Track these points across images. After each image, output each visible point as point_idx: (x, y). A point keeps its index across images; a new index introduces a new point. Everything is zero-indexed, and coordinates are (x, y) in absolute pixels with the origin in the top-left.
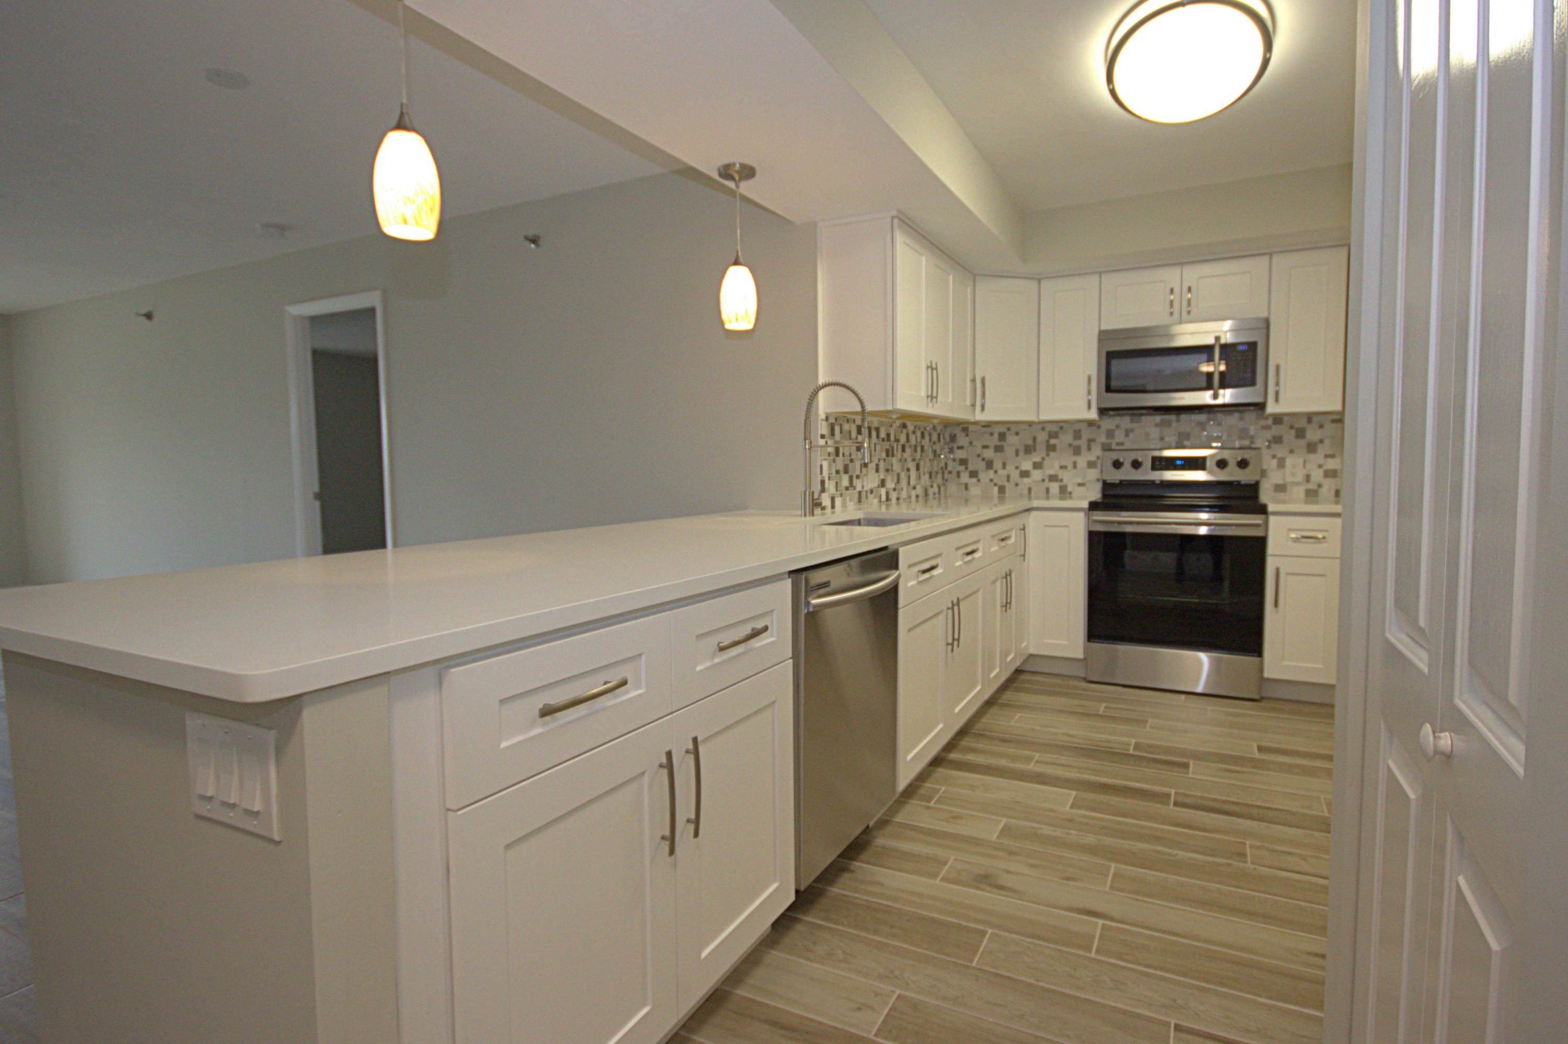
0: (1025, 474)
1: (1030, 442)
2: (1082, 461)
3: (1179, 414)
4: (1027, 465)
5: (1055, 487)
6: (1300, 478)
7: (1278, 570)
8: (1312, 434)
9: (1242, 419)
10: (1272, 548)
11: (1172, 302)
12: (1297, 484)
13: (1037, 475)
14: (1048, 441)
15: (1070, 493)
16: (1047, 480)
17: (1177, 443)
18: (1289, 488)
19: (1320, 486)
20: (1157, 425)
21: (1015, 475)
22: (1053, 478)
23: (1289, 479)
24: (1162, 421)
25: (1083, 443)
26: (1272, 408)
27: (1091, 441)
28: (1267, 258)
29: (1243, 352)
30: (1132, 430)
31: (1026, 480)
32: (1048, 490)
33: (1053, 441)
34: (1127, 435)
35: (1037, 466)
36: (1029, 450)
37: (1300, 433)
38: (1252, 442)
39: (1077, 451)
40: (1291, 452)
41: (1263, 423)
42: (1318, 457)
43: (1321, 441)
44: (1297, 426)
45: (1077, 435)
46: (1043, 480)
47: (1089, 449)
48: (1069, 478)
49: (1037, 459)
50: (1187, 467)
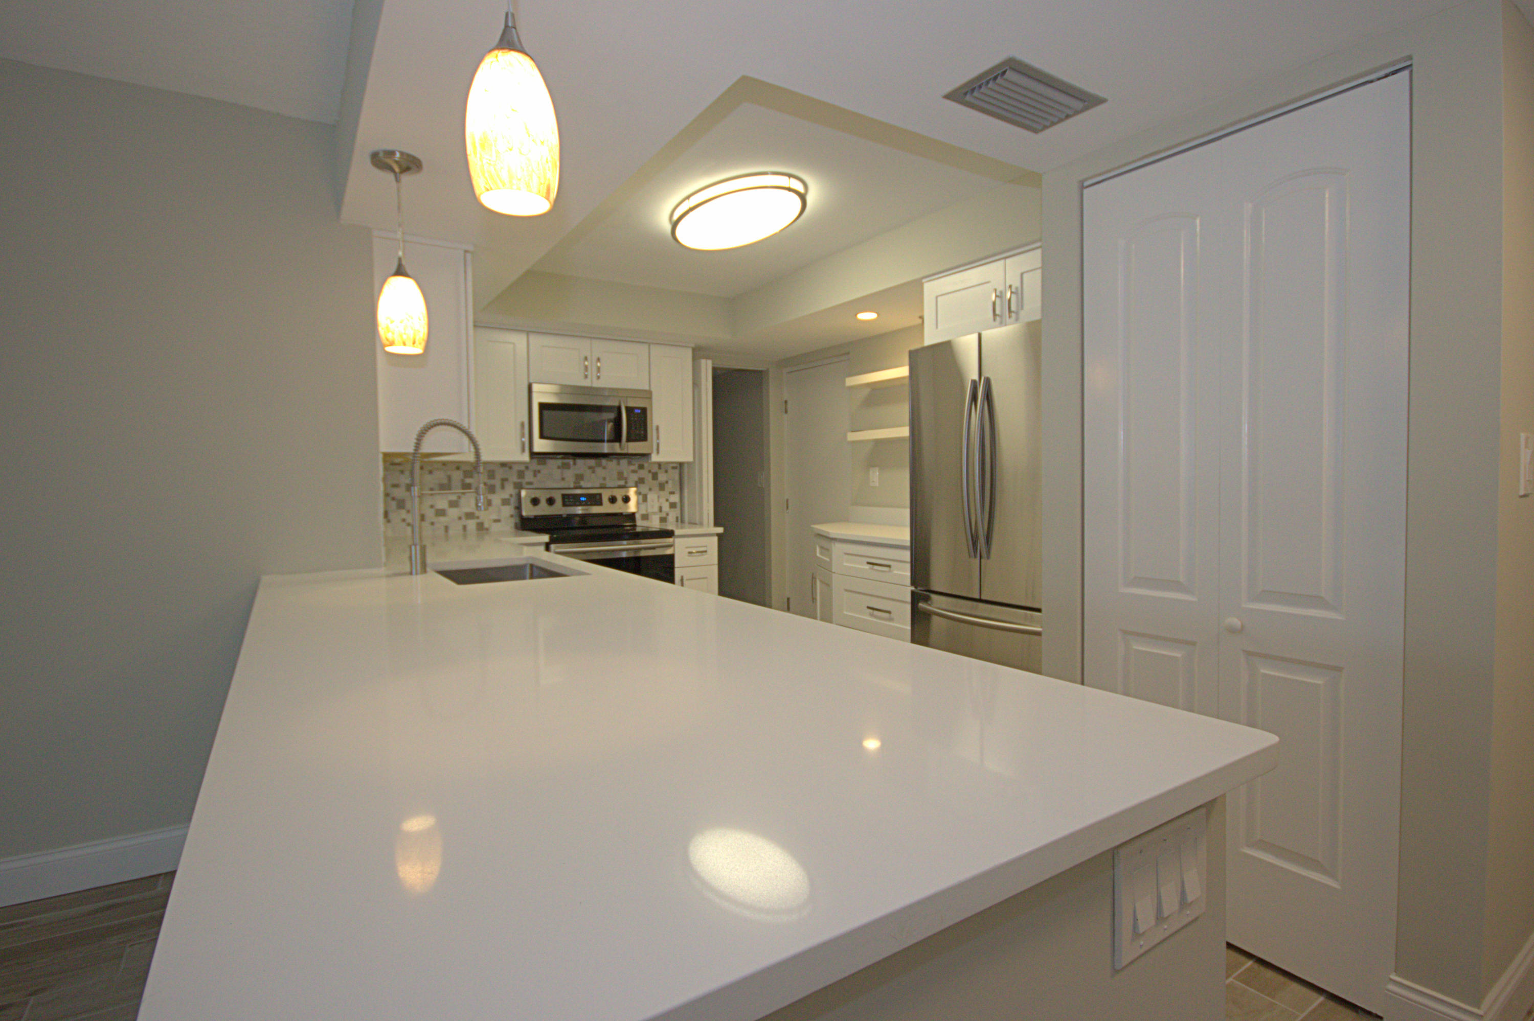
0: (441, 513)
1: (445, 481)
2: (496, 499)
3: (574, 459)
4: (442, 504)
5: (472, 524)
6: (656, 509)
7: (682, 577)
8: (662, 477)
9: (618, 464)
10: (677, 563)
11: (586, 367)
12: (654, 513)
13: (453, 513)
14: (463, 481)
15: (487, 529)
16: (464, 518)
17: (575, 483)
18: (650, 517)
19: (667, 514)
20: (559, 467)
21: (430, 514)
22: (470, 516)
23: (650, 510)
24: (563, 464)
25: (497, 482)
26: (655, 458)
27: (504, 480)
28: (646, 346)
29: (638, 414)
30: (539, 472)
31: (442, 519)
32: (465, 528)
33: (468, 481)
34: (535, 475)
35: (454, 504)
36: (445, 487)
37: (655, 476)
38: (626, 483)
39: (492, 489)
40: (650, 489)
41: (632, 468)
42: (665, 494)
43: (667, 482)
44: (653, 471)
45: (491, 475)
46: (460, 518)
47: (503, 487)
48: (486, 517)
49: (454, 498)
50: (589, 503)
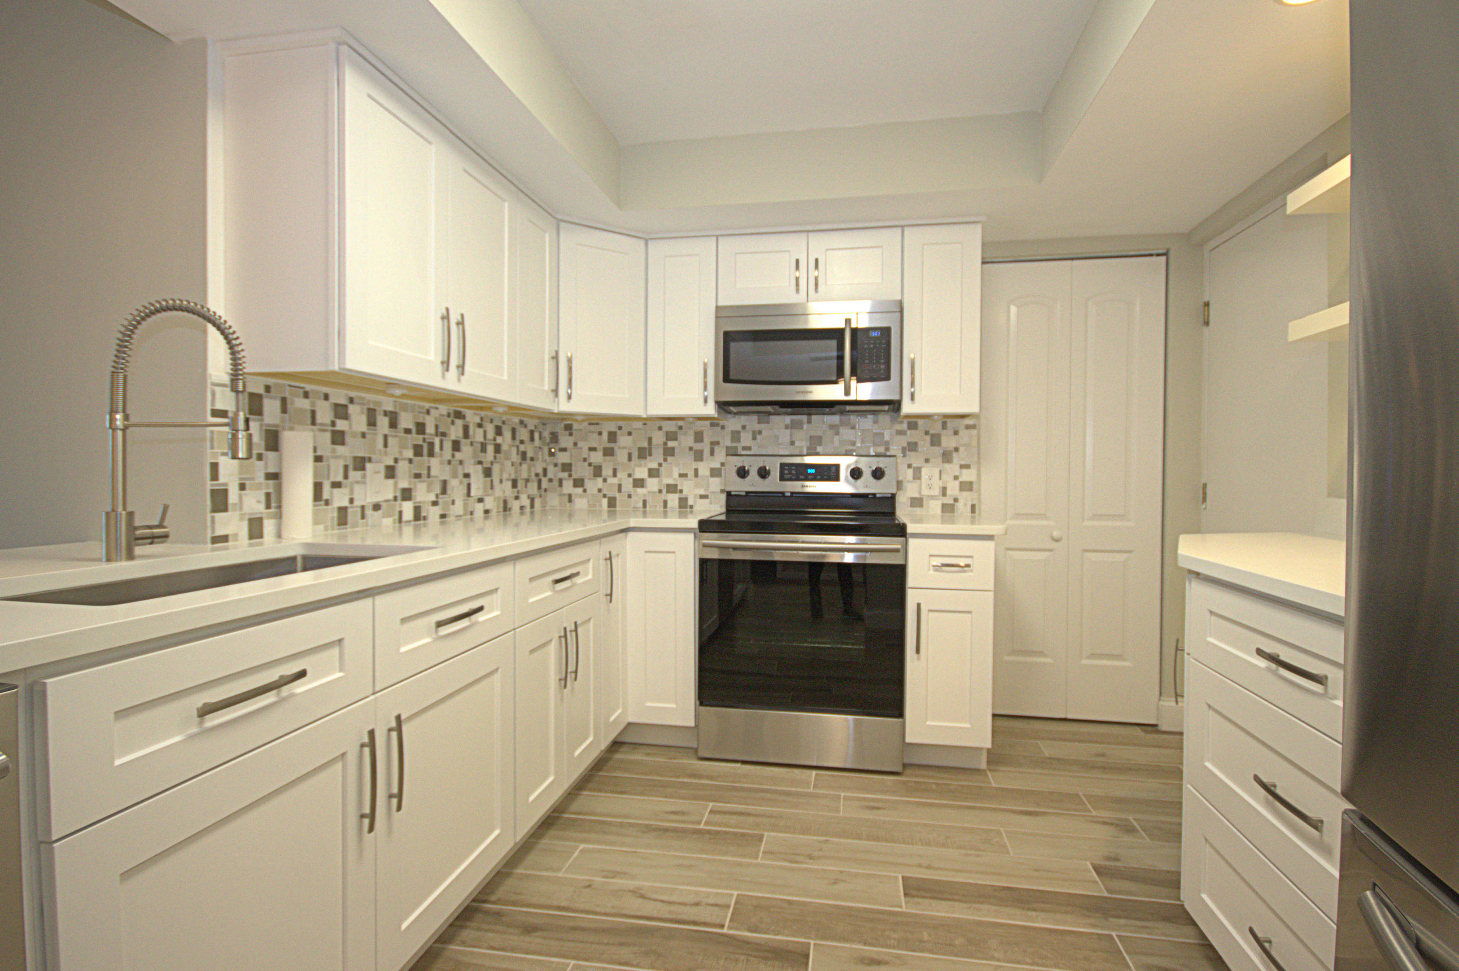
0: (639, 483)
1: (645, 444)
2: (704, 469)
3: (809, 414)
4: (641, 473)
5: (673, 500)
6: (936, 491)
7: (919, 605)
8: (948, 441)
9: (876, 422)
10: (912, 579)
11: (797, 279)
12: (932, 497)
13: (653, 484)
14: (665, 444)
15: (691, 507)
16: (664, 491)
17: (808, 448)
18: (925, 503)
19: (956, 500)
20: (787, 427)
21: (628, 485)
22: (672, 488)
23: (925, 492)
24: (792, 421)
25: (706, 447)
26: (907, 408)
27: (714, 444)
28: (899, 230)
29: (875, 338)
30: (760, 432)
31: (640, 490)
32: (665, 503)
33: (671, 444)
34: (754, 438)
35: (653, 473)
36: (644, 453)
37: (935, 441)
38: (887, 449)
39: (699, 456)
40: (927, 461)
41: (898, 427)
42: (953, 468)
43: (956, 450)
44: (932, 432)
45: (699, 437)
46: (660, 491)
47: (712, 453)
48: (690, 489)
49: (655, 465)
50: (819, 477)
